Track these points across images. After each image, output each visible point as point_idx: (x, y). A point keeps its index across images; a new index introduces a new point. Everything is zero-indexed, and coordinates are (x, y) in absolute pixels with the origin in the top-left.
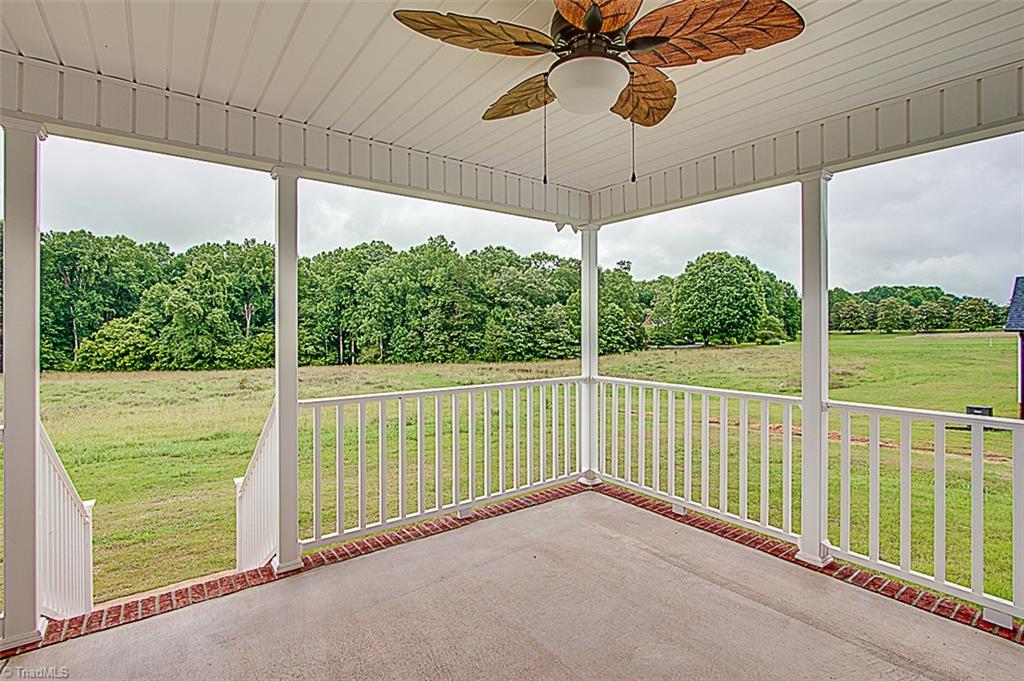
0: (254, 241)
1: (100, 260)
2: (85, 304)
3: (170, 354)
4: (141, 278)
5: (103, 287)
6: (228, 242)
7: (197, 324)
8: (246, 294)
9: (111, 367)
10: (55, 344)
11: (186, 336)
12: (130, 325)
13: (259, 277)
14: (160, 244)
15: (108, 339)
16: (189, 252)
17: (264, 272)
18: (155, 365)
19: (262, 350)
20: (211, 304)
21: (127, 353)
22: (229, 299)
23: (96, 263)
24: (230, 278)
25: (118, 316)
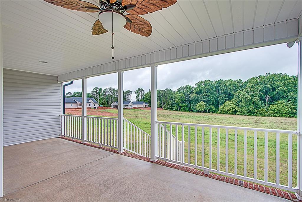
0: (269, 74)
1: (224, 86)
2: (221, 97)
3: (242, 111)
4: (234, 90)
5: (225, 93)
6: (260, 76)
7: (249, 102)
8: (266, 92)
9: (227, 113)
10: (215, 107)
11: (246, 106)
12: (231, 102)
13: (271, 85)
14: (239, 80)
15: (226, 106)
16: (248, 80)
17: (273, 84)
18: (237, 113)
19: (272, 110)
20: (254, 96)
21: (230, 110)
22: (260, 94)
23: (223, 87)
24: (260, 87)
25: (228, 100)
